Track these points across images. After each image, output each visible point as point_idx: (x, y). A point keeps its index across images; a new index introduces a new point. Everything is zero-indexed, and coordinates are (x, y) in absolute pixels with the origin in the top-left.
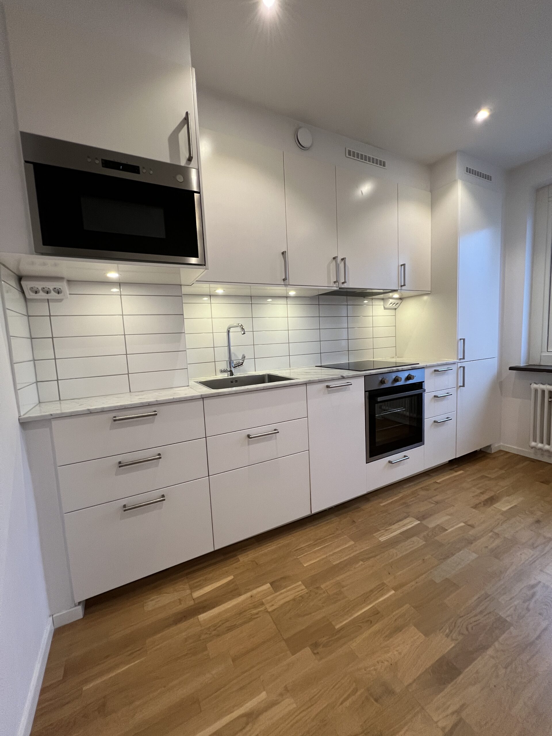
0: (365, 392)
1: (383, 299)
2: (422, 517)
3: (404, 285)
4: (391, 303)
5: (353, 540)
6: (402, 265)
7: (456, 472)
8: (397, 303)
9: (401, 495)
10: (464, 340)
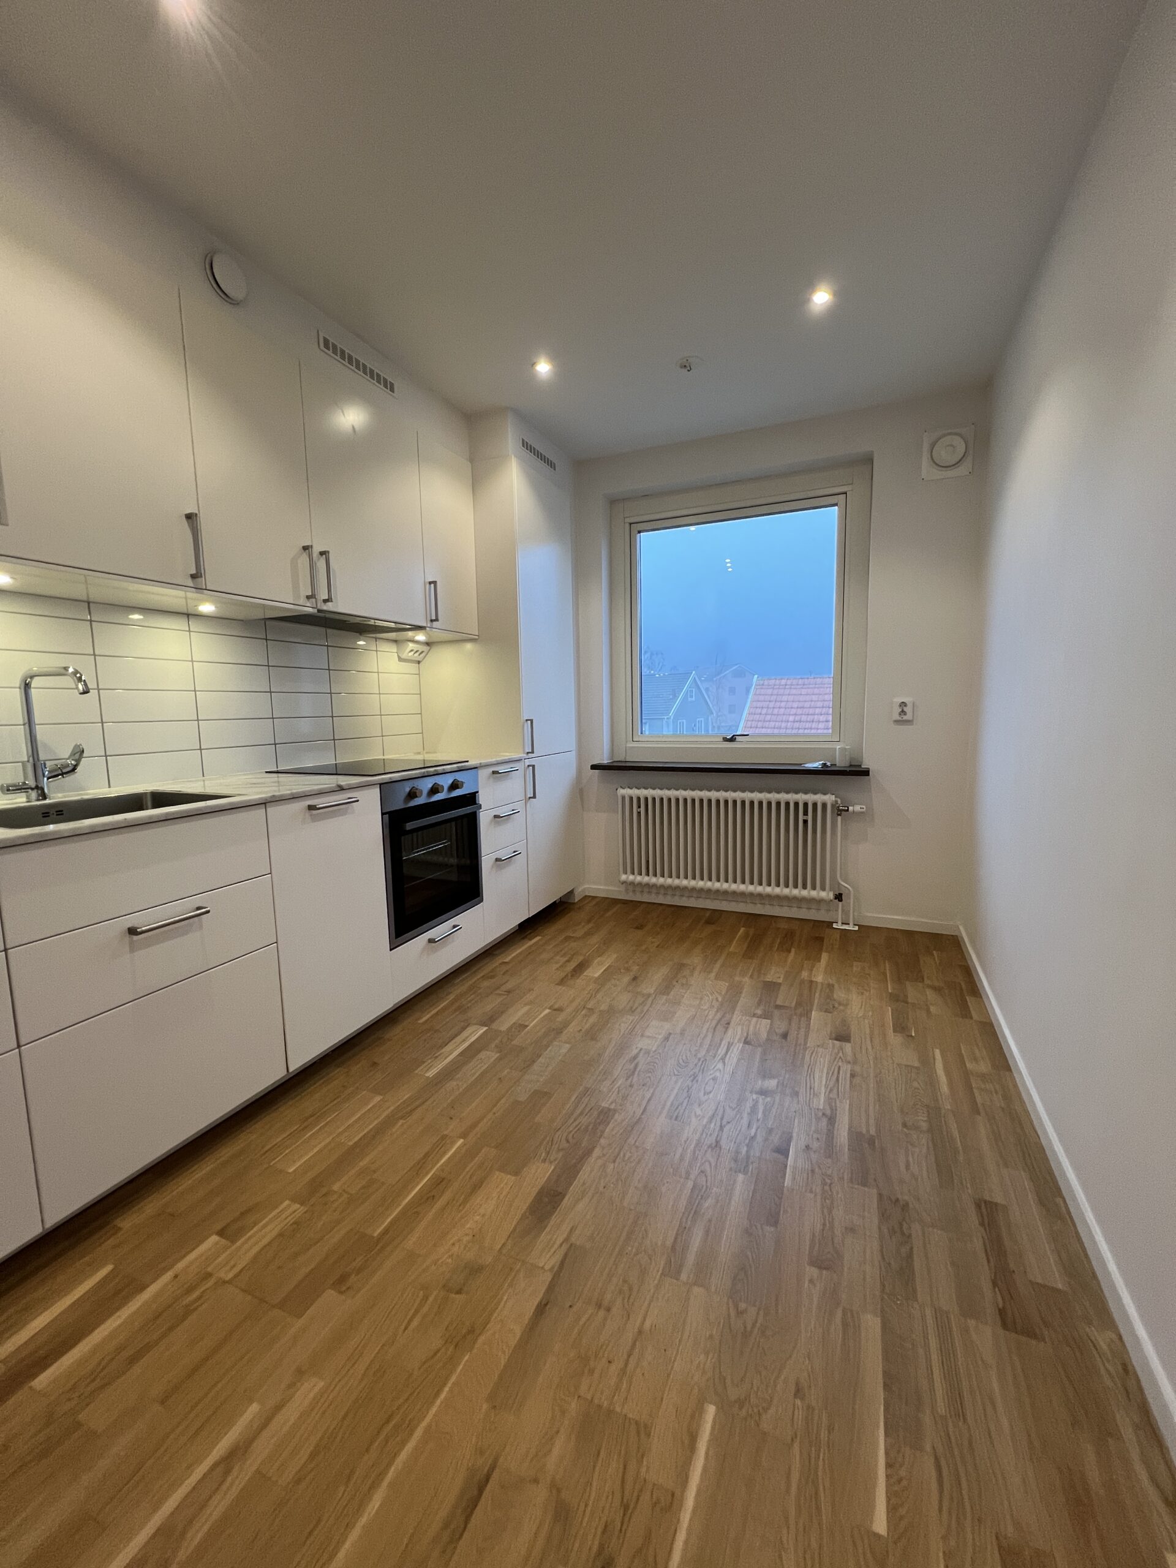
0: (383, 814)
1: (396, 641)
2: (489, 1020)
3: (437, 620)
4: (412, 651)
5: (380, 1094)
6: (430, 583)
7: (530, 939)
8: (422, 652)
9: (452, 997)
10: (532, 721)
